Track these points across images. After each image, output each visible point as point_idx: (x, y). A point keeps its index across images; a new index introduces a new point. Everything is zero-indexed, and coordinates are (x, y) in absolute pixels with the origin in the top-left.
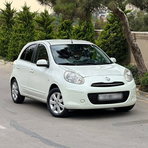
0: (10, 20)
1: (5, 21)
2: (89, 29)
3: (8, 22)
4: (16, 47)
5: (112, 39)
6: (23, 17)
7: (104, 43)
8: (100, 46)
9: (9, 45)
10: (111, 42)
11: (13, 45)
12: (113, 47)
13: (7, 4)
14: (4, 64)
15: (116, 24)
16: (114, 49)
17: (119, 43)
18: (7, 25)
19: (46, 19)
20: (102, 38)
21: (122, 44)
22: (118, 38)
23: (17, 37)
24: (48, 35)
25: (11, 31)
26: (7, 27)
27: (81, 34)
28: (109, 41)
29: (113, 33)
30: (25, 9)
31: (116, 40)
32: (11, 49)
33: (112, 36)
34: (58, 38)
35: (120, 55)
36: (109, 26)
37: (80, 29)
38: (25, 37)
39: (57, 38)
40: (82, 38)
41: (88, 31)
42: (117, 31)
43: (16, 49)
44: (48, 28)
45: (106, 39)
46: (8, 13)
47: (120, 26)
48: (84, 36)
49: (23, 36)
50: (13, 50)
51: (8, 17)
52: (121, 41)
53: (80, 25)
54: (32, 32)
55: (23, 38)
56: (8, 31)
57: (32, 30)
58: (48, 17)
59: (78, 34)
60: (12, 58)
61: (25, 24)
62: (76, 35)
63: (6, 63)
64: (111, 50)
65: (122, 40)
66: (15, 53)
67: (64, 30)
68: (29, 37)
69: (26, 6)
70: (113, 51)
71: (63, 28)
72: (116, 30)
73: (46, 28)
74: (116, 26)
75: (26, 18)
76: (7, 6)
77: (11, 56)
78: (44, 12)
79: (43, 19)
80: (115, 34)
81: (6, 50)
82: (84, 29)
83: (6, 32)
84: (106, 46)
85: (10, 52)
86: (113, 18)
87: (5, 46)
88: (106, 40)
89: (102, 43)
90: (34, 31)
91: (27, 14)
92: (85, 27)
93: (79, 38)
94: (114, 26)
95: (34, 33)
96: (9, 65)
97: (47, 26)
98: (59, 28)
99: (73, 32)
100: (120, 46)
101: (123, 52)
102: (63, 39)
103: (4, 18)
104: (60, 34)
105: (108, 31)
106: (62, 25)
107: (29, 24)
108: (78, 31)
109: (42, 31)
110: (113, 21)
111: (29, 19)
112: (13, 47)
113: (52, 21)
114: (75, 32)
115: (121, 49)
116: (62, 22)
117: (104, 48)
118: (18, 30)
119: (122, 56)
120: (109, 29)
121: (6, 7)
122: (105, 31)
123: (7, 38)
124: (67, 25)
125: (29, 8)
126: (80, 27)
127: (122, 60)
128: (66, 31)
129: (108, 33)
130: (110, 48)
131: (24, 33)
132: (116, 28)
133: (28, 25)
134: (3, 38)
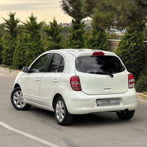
0: (14, 30)
1: (8, 31)
2: (103, 39)
3: (12, 32)
4: (22, 56)
5: (132, 49)
6: (30, 27)
7: (123, 53)
8: (120, 56)
9: (14, 54)
10: (131, 51)
11: (19, 54)
12: (133, 57)
13: (11, 14)
14: (9, 72)
15: (136, 33)
16: (134, 58)
17: (139, 52)
18: (11, 34)
19: (55, 29)
20: (121, 48)
21: (142, 54)
22: (138, 48)
23: (22, 47)
24: (57, 45)
25: (15, 40)
26: (11, 37)
27: (96, 44)
28: (129, 51)
29: (133, 43)
30: (32, 19)
31: (135, 50)
32: (17, 58)
33: (132, 46)
34: (70, 48)
35: (139, 65)
36: (128, 36)
37: (95, 39)
38: (32, 46)
39: (68, 48)
40: (97, 47)
41: (102, 41)
42: (137, 41)
43: (21, 57)
44: (57, 38)
45: (125, 48)
46: (12, 23)
47: (140, 36)
48: (98, 45)
49: (30, 45)
50: (18, 59)
51: (12, 27)
52: (141, 51)
53: (94, 35)
54: (39, 41)
55: (30, 47)
56: (12, 41)
57: (39, 40)
58: (57, 27)
59: (93, 44)
60: (17, 66)
61: (32, 33)
62: (91, 44)
63: (11, 72)
64: (131, 60)
65: (142, 49)
66: (21, 62)
67: (75, 40)
68: (36, 46)
69: (33, 16)
70: (133, 61)
71: (74, 38)
72: (136, 39)
73: (55, 38)
74: (136, 36)
75: (33, 28)
76: (11, 16)
77: (17, 65)
78: (53, 22)
79: (52, 29)
80: (135, 44)
81: (10, 59)
82: (98, 39)
83: (10, 41)
84: (126, 56)
85: (15, 61)
86: (133, 28)
87: (9, 55)
88: (125, 50)
89: (122, 53)
90: (40, 40)
91: (35, 24)
92: (99, 37)
93: (94, 48)
94: (134, 36)
95: (40, 43)
96: (14, 73)
97: (56, 36)
98: (70, 38)
99: (88, 42)
100: (140, 56)
101: (142, 62)
102: (74, 48)
103: (8, 28)
104: (72, 43)
105: (127, 41)
106: (73, 34)
107: (36, 34)
108: (92, 41)
109: (51, 40)
110: (133, 31)
111: (35, 29)
112: (19, 56)
113: (60, 31)
114: (90, 41)
115: (140, 59)
116: (73, 31)
117: (124, 58)
118: (23, 39)
119: (141, 65)
120: (128, 38)
121: (10, 18)
122: (125, 41)
123: (11, 47)
124: (78, 35)
125: (35, 19)
126: (94, 36)
127: (141, 70)
128: (78, 41)
129: (128, 43)
130: (130, 58)
131: (31, 42)
132: (136, 38)
133: (34, 34)
134: (7, 47)
